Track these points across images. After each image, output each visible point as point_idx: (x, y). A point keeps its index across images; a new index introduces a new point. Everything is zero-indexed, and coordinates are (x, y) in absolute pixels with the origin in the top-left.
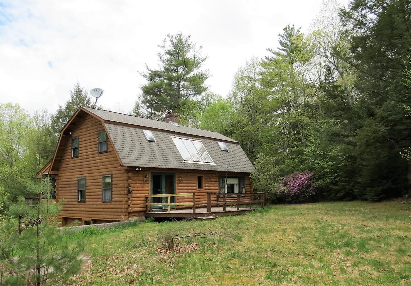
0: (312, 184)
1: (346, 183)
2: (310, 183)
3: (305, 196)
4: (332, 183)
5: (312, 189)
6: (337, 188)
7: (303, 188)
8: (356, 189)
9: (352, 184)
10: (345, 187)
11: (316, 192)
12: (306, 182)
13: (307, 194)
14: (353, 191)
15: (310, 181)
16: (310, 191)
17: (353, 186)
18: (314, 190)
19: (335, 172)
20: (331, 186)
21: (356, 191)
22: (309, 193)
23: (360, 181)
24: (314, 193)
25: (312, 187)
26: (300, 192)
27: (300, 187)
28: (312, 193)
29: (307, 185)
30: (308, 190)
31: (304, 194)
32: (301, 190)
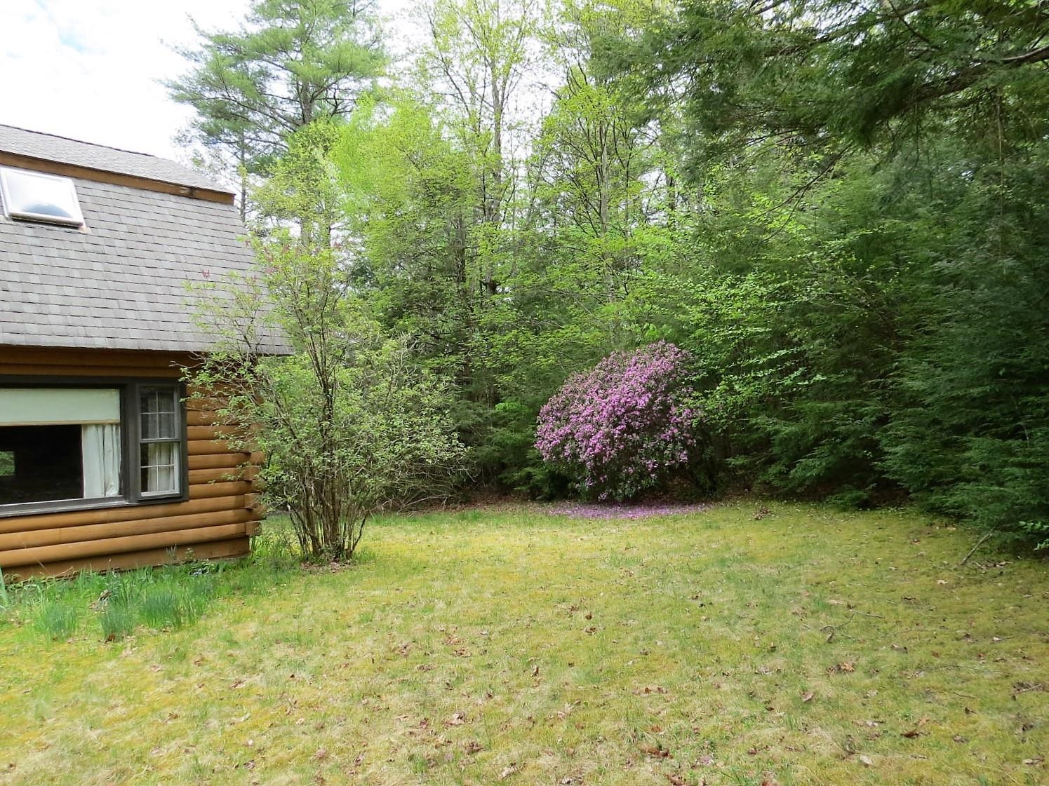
0: (673, 409)
1: (840, 405)
2: (665, 407)
3: (643, 474)
4: (767, 404)
5: (673, 438)
6: (790, 429)
7: (630, 429)
8: (898, 440)
9: (873, 407)
10: (834, 426)
11: (692, 453)
12: (642, 402)
13: (650, 464)
14: (880, 454)
15: (664, 392)
16: (667, 443)
17: (883, 420)
18: (684, 443)
19: (780, 338)
20: (761, 420)
21: (896, 456)
22: (661, 457)
23: (917, 385)
24: (683, 457)
25: (672, 428)
26: (618, 452)
27: (615, 427)
28: (673, 455)
29: (648, 415)
30: (654, 439)
31: (633, 463)
32: (621, 440)
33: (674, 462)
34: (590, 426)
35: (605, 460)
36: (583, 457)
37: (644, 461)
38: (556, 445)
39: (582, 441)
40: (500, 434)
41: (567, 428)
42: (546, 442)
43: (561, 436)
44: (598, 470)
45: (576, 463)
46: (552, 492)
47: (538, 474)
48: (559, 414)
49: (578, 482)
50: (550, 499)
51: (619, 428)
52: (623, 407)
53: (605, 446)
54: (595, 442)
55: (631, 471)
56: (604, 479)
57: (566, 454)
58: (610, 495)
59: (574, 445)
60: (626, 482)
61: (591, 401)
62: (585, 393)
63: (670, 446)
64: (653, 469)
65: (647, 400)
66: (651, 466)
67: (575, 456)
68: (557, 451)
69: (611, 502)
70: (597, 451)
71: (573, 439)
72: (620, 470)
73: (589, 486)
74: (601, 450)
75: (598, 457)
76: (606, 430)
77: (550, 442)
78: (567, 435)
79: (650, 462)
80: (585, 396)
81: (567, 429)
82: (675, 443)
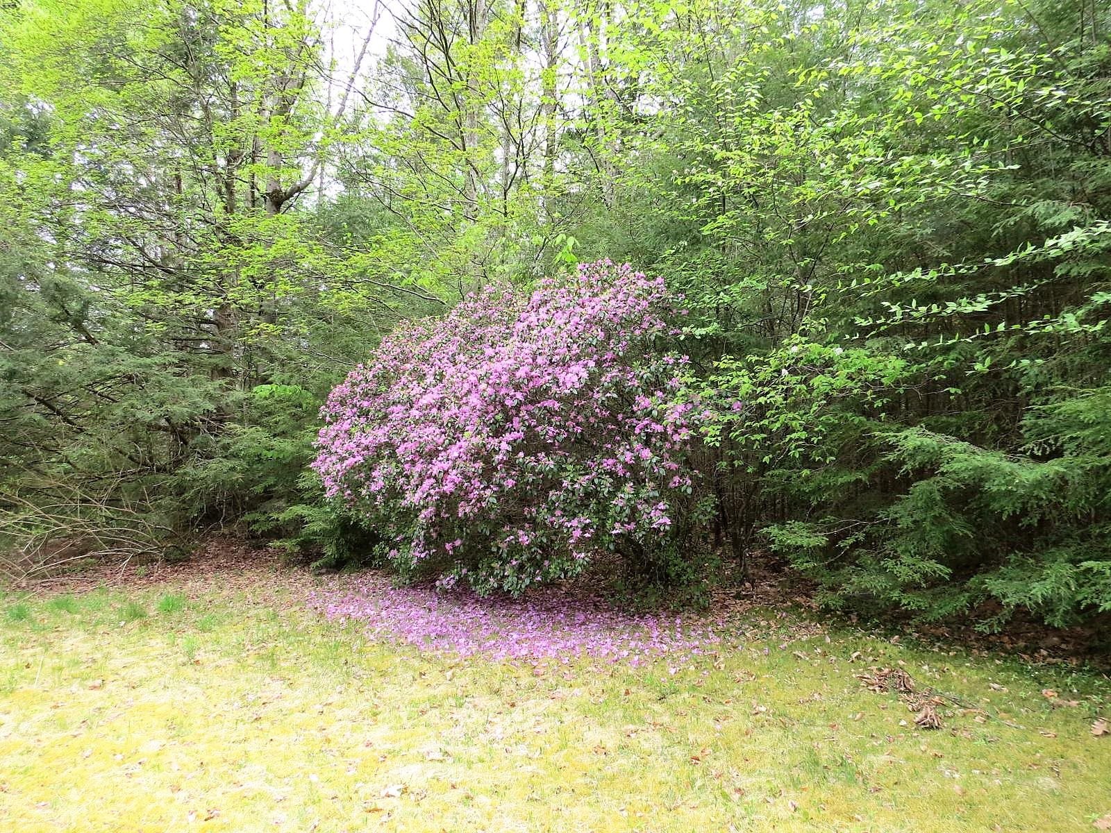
0: (643, 402)
2: (626, 398)
5: (635, 472)
6: (1028, 473)
7: (532, 444)
11: (681, 505)
12: (574, 377)
13: (576, 526)
15: (623, 362)
16: (618, 483)
18: (662, 483)
20: (914, 438)
22: (603, 510)
24: (660, 518)
25: (636, 445)
26: (501, 494)
27: (498, 432)
28: (634, 510)
29: (580, 410)
30: (587, 471)
31: (533, 521)
32: (510, 464)
33: (633, 526)
34: (434, 428)
35: (463, 509)
36: (412, 498)
37: (558, 519)
38: (353, 468)
39: (413, 463)
40: (249, 438)
41: (380, 433)
42: (334, 458)
43: (367, 448)
44: (442, 527)
45: (393, 509)
46: (341, 554)
47: (317, 521)
48: (365, 404)
49: (394, 546)
50: (337, 566)
51: (508, 437)
52: (517, 387)
53: (469, 479)
54: (446, 466)
55: (525, 539)
56: (454, 548)
57: (374, 487)
58: (461, 581)
59: (393, 468)
60: (505, 562)
61: (440, 377)
62: (425, 360)
63: (628, 488)
64: (581, 540)
65: (585, 375)
66: (577, 533)
67: (394, 493)
68: (354, 481)
69: (462, 593)
70: (448, 488)
71: (393, 455)
72: (495, 533)
73: (420, 558)
74: (459, 487)
75: (448, 502)
76: (477, 440)
77: (342, 459)
78: (379, 447)
79: (575, 523)
80: (425, 368)
81: (380, 435)
82: (639, 482)
